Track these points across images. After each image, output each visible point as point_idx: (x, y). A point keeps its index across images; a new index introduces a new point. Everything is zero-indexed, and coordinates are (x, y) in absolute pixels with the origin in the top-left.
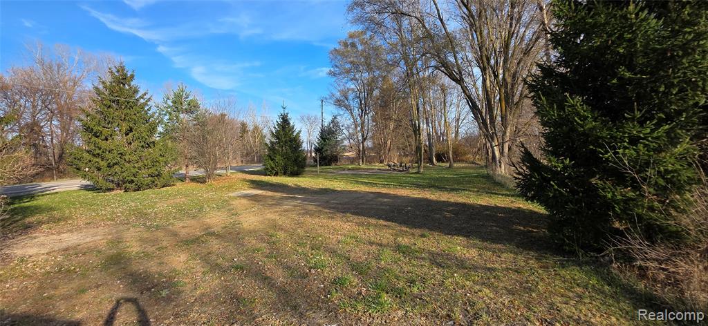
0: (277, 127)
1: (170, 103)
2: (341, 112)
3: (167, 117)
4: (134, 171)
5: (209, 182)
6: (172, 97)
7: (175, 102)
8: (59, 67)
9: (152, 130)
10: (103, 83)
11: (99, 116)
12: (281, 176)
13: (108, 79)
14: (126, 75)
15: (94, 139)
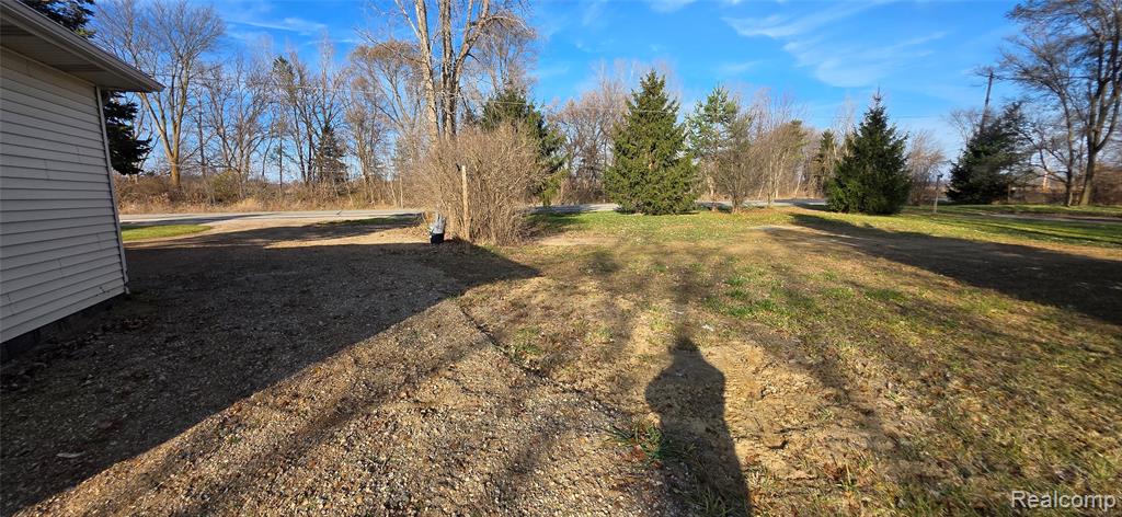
0: (859, 133)
1: (702, 111)
2: (1034, 95)
3: (697, 130)
4: (652, 192)
5: (735, 212)
6: (705, 103)
7: (707, 109)
8: (615, 85)
9: (677, 145)
10: (635, 95)
11: (628, 133)
12: (854, 213)
13: (639, 90)
14: (655, 83)
15: (622, 157)
